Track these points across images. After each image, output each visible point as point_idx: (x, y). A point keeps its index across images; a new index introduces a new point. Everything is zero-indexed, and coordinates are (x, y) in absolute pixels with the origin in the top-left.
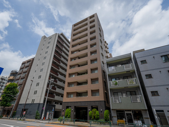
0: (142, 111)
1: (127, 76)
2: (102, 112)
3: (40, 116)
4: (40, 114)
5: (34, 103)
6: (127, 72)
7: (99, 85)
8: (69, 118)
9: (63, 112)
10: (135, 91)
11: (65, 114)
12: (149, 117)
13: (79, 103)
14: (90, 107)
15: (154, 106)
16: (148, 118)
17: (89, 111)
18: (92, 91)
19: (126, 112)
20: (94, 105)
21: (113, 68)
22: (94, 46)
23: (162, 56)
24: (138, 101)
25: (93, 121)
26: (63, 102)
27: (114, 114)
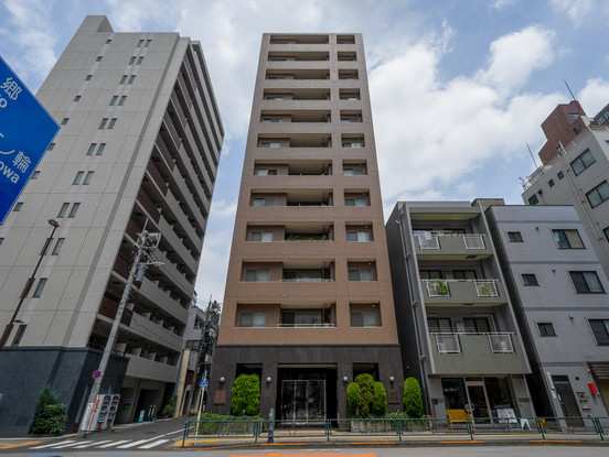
0: (513, 380)
1: (463, 271)
2: (395, 385)
3: (65, 417)
4: (64, 406)
5: (22, 344)
6: (470, 256)
7: (378, 289)
8: (251, 414)
9: (220, 388)
10: (486, 319)
11: (228, 399)
12: (529, 396)
13: (299, 351)
14: (349, 369)
15: (547, 364)
16: (526, 400)
17: (346, 383)
18: (353, 306)
19: (467, 384)
20: (363, 358)
21: (427, 235)
22: (353, 145)
23: (554, 231)
24: (505, 350)
25: (365, 422)
26: (220, 342)
27: (435, 392)
